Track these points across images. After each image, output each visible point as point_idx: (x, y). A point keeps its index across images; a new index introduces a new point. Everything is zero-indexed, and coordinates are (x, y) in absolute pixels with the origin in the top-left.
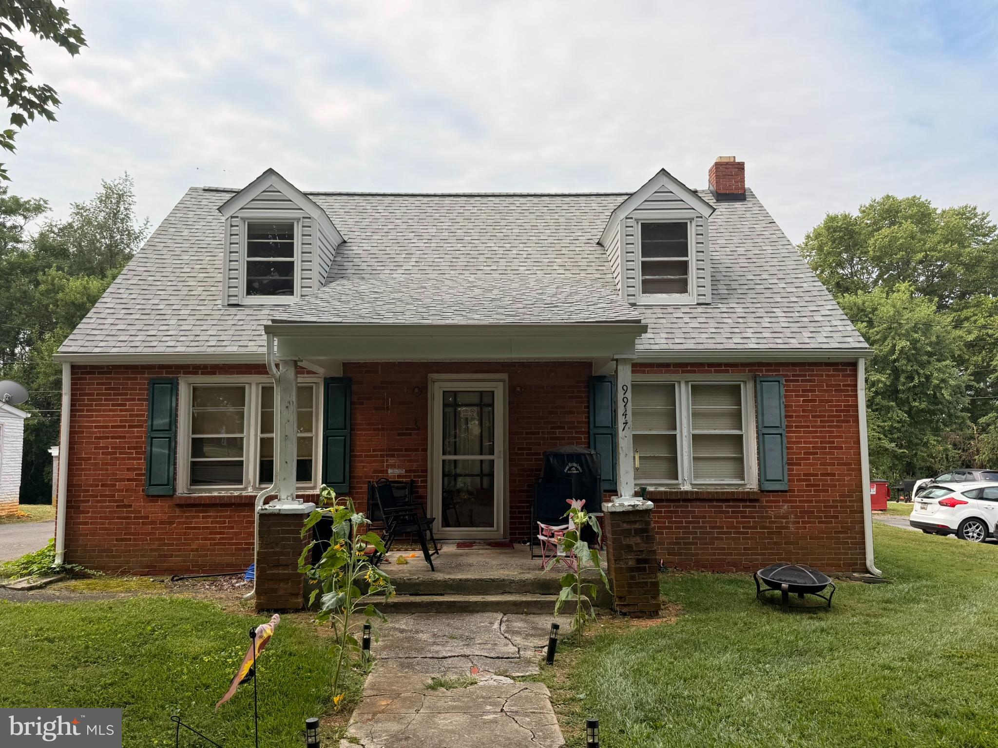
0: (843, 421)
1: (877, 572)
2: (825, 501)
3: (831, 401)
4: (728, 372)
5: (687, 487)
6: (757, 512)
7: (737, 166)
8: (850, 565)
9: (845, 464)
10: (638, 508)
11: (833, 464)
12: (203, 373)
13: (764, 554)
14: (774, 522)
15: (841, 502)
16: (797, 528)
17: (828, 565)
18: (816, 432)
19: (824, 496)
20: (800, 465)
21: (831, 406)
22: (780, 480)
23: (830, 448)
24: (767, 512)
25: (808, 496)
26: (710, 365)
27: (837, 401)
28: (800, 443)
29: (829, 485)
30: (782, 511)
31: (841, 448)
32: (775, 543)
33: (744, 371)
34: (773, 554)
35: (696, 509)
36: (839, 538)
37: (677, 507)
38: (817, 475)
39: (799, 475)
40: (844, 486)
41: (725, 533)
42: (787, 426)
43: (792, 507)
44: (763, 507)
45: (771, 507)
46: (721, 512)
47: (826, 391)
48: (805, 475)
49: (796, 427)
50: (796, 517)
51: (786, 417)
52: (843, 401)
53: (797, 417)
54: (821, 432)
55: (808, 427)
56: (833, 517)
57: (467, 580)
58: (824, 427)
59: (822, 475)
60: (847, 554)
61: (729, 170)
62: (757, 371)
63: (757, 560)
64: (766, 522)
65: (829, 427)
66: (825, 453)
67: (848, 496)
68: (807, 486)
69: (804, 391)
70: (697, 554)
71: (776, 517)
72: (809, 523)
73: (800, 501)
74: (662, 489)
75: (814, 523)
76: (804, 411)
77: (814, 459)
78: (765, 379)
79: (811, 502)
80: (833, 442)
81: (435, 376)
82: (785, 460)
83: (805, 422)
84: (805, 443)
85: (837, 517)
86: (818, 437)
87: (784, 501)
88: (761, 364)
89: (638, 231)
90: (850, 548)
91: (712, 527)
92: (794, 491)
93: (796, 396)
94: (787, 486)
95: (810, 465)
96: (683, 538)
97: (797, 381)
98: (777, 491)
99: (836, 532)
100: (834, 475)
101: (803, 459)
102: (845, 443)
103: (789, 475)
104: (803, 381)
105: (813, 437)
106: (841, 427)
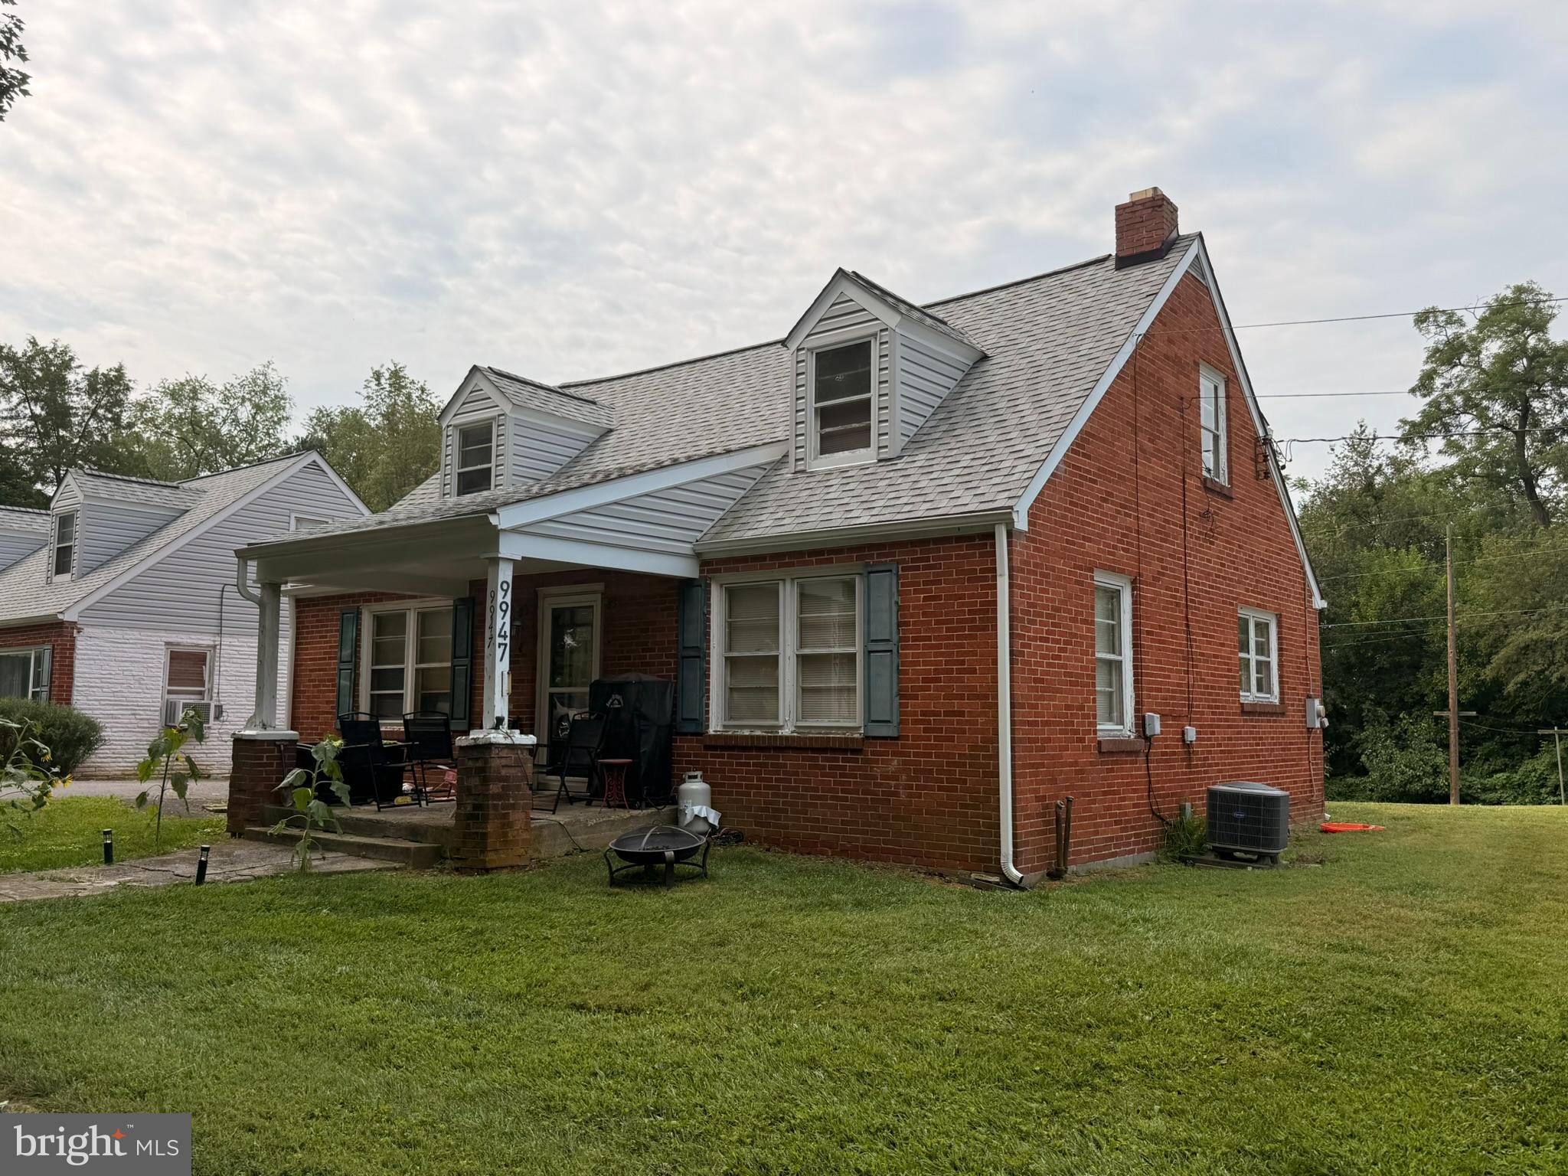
0: (978, 629)
1: (1015, 874)
2: (947, 755)
3: (962, 597)
4: (830, 561)
5: (786, 732)
6: (859, 768)
7: (1149, 204)
8: (982, 860)
9: (978, 697)
10: (478, 742)
11: (961, 697)
12: (375, 601)
13: (866, 832)
14: (880, 785)
15: (971, 757)
16: (910, 796)
17: (950, 856)
18: (939, 646)
19: (948, 748)
20: (916, 697)
21: (963, 605)
22: (889, 722)
23: (959, 671)
24: (872, 768)
25: (926, 747)
26: (813, 553)
27: (971, 596)
28: (918, 664)
29: (955, 731)
30: (891, 768)
31: (974, 671)
32: (880, 817)
33: (850, 559)
34: (879, 833)
35: (788, 761)
36: (966, 815)
37: (767, 758)
38: (938, 714)
39: (915, 714)
40: (976, 731)
41: (820, 798)
42: (901, 639)
43: (905, 763)
44: (868, 761)
45: (877, 762)
46: (816, 767)
47: (955, 581)
48: (923, 714)
49: (915, 639)
50: (909, 779)
51: (899, 624)
52: (979, 596)
53: (915, 623)
54: (947, 646)
55: (929, 639)
56: (959, 781)
57: (360, 820)
58: (950, 638)
59: (947, 714)
60: (976, 842)
61: (1137, 214)
62: (866, 557)
63: (857, 839)
64: (870, 784)
65: (959, 637)
66: (951, 680)
67: (982, 749)
68: (925, 730)
69: (926, 583)
70: (786, 827)
71: (884, 777)
72: (925, 788)
73: (916, 755)
74: (758, 733)
75: (932, 789)
76: (925, 614)
77: (936, 689)
78: (875, 569)
79: (929, 755)
80: (963, 662)
81: (542, 590)
82: (895, 690)
83: (926, 631)
84: (925, 663)
85: (965, 782)
86: (942, 655)
87: (894, 754)
88: (872, 547)
89: (810, 365)
90: (981, 834)
91: (805, 789)
92: (907, 738)
93: (916, 592)
94: (896, 730)
95: (930, 697)
96: (771, 803)
97: (917, 568)
98: (885, 738)
99: (963, 806)
100: (962, 714)
101: (922, 689)
102: (979, 662)
103: (902, 714)
104: (925, 568)
105: (936, 655)
106: (974, 637)
